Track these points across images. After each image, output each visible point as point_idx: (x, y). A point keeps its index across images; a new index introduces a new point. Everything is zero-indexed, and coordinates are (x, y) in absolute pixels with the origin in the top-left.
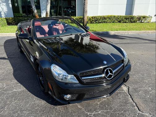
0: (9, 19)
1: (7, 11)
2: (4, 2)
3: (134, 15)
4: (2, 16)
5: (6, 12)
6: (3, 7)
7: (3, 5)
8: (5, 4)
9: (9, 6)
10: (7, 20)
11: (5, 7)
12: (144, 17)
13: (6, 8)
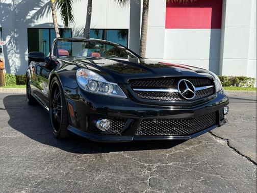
0: (21, 77)
1: (20, 65)
2: (17, 53)
3: (223, 75)
4: (12, 72)
5: (18, 67)
6: (14, 60)
7: (15, 56)
8: (18, 56)
9: (25, 59)
10: (17, 77)
11: (17, 60)
12: (241, 79)
13: (19, 62)
